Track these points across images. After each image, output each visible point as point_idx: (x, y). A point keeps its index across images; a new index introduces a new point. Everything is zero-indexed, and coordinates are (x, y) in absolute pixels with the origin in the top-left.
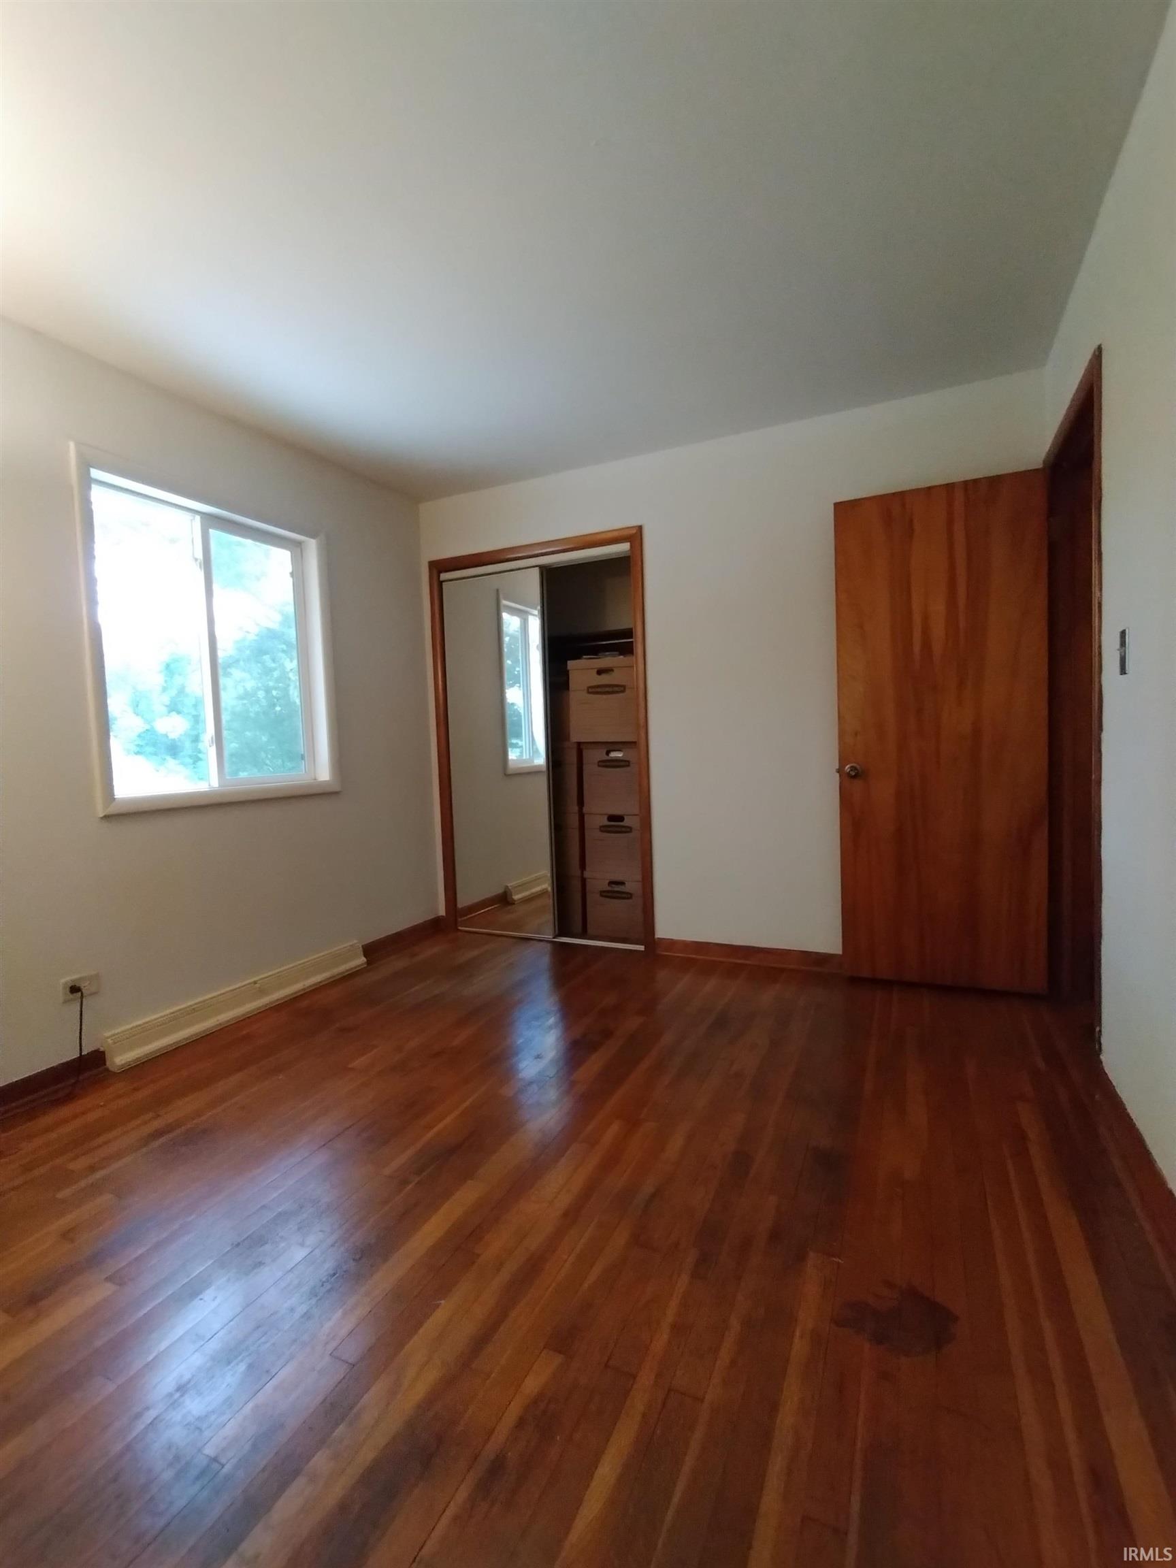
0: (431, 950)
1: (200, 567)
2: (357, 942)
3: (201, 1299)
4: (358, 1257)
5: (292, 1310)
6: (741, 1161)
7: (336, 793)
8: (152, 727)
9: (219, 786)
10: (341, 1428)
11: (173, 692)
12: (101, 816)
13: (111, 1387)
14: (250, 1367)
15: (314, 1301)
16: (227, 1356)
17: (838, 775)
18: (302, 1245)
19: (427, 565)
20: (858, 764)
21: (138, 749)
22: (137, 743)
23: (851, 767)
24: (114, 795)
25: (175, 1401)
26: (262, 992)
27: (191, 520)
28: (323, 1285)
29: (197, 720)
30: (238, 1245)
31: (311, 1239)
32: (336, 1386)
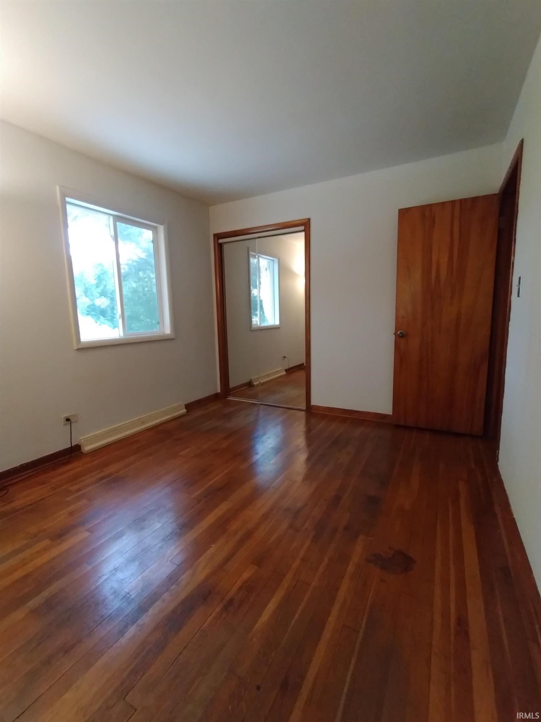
0: (213, 407)
1: (113, 240)
2: (182, 403)
3: (121, 539)
4: (181, 527)
5: (156, 545)
6: (337, 499)
7: (173, 339)
8: (93, 303)
9: (124, 336)
10: (174, 586)
11: (102, 287)
12: (76, 349)
13: (90, 568)
14: (140, 564)
15: (164, 542)
16: (132, 560)
17: (394, 335)
18: (159, 522)
19: (213, 235)
20: (403, 331)
21: (87, 313)
22: (87, 310)
23: (400, 332)
24: (80, 340)
25: (113, 573)
26: (143, 423)
27: (109, 218)
28: (167, 537)
29: (113, 299)
30: (135, 521)
31: (163, 520)
32: (172, 572)
